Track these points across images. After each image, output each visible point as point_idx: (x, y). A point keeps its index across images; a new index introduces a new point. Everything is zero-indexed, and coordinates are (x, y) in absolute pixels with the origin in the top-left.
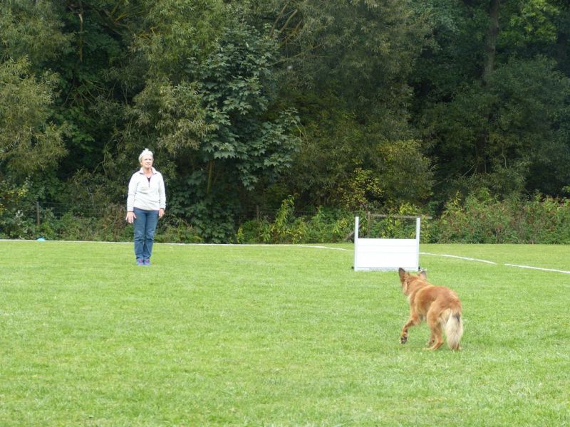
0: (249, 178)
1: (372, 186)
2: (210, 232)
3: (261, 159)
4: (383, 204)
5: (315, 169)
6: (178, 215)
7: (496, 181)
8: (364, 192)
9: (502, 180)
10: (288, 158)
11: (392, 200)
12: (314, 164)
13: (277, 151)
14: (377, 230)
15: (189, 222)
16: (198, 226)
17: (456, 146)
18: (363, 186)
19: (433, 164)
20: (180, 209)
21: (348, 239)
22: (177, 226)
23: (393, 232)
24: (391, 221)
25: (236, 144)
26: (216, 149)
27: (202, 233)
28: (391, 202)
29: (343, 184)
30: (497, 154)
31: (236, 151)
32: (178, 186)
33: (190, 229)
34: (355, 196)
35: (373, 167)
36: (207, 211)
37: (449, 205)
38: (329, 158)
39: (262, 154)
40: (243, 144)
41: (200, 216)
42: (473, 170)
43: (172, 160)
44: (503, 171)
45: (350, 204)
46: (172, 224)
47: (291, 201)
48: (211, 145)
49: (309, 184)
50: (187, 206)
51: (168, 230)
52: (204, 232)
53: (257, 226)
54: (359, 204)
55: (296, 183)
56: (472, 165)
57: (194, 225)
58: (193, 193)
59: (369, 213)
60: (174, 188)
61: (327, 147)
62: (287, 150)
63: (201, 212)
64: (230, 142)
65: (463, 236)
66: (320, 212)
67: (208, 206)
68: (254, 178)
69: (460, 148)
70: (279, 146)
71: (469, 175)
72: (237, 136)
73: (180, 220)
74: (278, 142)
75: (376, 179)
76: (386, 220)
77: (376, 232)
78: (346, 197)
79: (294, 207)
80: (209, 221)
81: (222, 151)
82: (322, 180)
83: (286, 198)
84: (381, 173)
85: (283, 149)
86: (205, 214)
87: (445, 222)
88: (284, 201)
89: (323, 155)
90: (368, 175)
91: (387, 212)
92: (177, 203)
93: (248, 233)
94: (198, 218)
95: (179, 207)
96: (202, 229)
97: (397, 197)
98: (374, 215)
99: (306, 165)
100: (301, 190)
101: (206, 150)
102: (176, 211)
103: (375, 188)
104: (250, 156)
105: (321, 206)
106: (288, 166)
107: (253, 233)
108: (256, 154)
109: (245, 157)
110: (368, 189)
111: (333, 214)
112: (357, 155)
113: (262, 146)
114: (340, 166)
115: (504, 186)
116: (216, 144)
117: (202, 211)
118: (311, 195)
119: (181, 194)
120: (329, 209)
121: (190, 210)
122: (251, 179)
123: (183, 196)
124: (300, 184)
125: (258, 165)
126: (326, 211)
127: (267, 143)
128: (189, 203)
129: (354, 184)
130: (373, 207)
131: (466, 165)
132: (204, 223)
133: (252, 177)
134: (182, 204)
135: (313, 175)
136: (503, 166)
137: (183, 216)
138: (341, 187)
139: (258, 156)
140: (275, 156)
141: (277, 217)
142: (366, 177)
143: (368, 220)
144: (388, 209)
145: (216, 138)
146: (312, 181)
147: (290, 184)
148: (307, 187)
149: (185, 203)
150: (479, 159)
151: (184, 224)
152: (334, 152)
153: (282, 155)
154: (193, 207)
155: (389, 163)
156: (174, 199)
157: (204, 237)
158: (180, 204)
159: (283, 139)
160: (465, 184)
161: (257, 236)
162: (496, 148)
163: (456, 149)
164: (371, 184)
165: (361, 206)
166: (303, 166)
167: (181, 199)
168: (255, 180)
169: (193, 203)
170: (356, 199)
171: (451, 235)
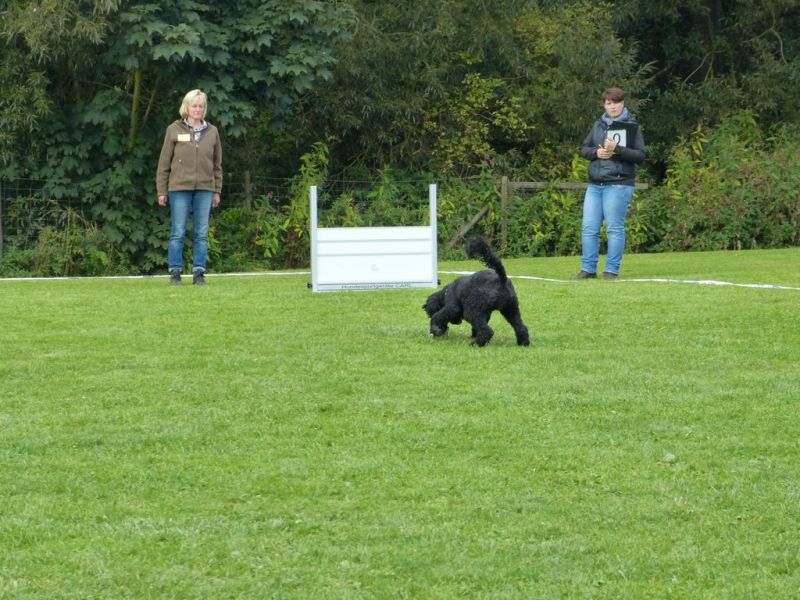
0: (232, 109)
1: (506, 114)
2: (142, 239)
3: (262, 59)
4: (528, 158)
5: (374, 81)
6: (64, 202)
7: (763, 91)
8: (485, 130)
9: (777, 89)
10: (326, 56)
11: (550, 146)
12: (371, 65)
13: (299, 40)
14: (524, 219)
15: (89, 217)
16: (113, 224)
17: (670, 12)
18: (484, 115)
19: (641, 59)
20: (68, 186)
21: (458, 242)
22: (60, 228)
23: (560, 225)
24: (555, 196)
25: (202, 27)
26: (157, 39)
27: (123, 242)
28: (549, 151)
29: (435, 113)
30: (759, 28)
31: (202, 45)
32: (59, 131)
33: (93, 232)
34: (465, 141)
35: (504, 70)
36: (133, 190)
37: (680, 155)
38: (406, 52)
39: (264, 47)
40: (215, 27)
41: (116, 200)
42: (706, 67)
43: (38, 68)
44: (778, 68)
45: (455, 160)
46: (50, 222)
47: (322, 157)
48: (145, 30)
49: (359, 116)
50: (86, 177)
51: (43, 238)
52: (127, 239)
53: (248, 219)
54: (478, 159)
55: (331, 115)
56: (701, 55)
57: (101, 223)
58: (95, 147)
59: (505, 178)
60: (50, 136)
61: (401, 25)
62: (323, 36)
63: (119, 191)
64: (188, 24)
65: (720, 227)
66: (386, 180)
67: (134, 176)
68: (245, 108)
69: (677, 16)
70: (301, 28)
71: (698, 79)
72: (204, 8)
73: (70, 213)
74: (302, 19)
75: (514, 99)
76: (545, 195)
77: (523, 223)
78: (443, 143)
79: (326, 172)
80: (135, 214)
81: (172, 41)
82: (390, 105)
83: (310, 150)
84: (523, 82)
85: (313, 34)
86: (127, 197)
87: (677, 195)
88: (305, 157)
89: (391, 45)
90: (496, 90)
91: (539, 176)
92: (60, 172)
93: (228, 236)
94: (111, 205)
95: (66, 181)
96: (123, 232)
97: (561, 140)
98: (517, 185)
99: (354, 71)
100: (341, 130)
101: (131, 41)
102: (58, 193)
103: (513, 121)
104: (234, 53)
105: (387, 167)
106: (326, 75)
107: (239, 236)
108: (250, 50)
109: (223, 59)
110: (497, 122)
111: (414, 184)
112: (469, 43)
113: (264, 27)
114: (431, 70)
115: (781, 103)
116: (157, 27)
117: (121, 189)
118: (364, 140)
119: (68, 150)
120: (402, 172)
121: (91, 186)
122: (238, 110)
123: (74, 156)
124: (341, 117)
125: (256, 76)
126: (397, 179)
127: (275, 22)
128: (88, 172)
129: (463, 112)
130: (507, 164)
131: (688, 56)
132: (126, 217)
133: (238, 105)
134: (72, 175)
135: (368, 94)
136: (778, 57)
137: (76, 204)
138: (432, 119)
139: (255, 51)
140: (296, 51)
141: (292, 196)
142: (490, 96)
143: (503, 195)
144: (543, 169)
145: (157, 14)
146: (369, 107)
147: (318, 117)
148: (357, 123)
149: (80, 172)
150: (720, 41)
151: (80, 223)
152: (417, 38)
153: (311, 50)
154: (98, 178)
155: (537, 59)
156: (52, 162)
157: (129, 252)
158: (67, 174)
159: (313, 9)
160: (692, 101)
161: (249, 242)
162: (759, 14)
163: (668, 20)
164: (504, 110)
165: (484, 164)
166: (350, 74)
167: (71, 163)
168: (248, 111)
169: (96, 171)
170: (468, 147)
171: (692, 226)
